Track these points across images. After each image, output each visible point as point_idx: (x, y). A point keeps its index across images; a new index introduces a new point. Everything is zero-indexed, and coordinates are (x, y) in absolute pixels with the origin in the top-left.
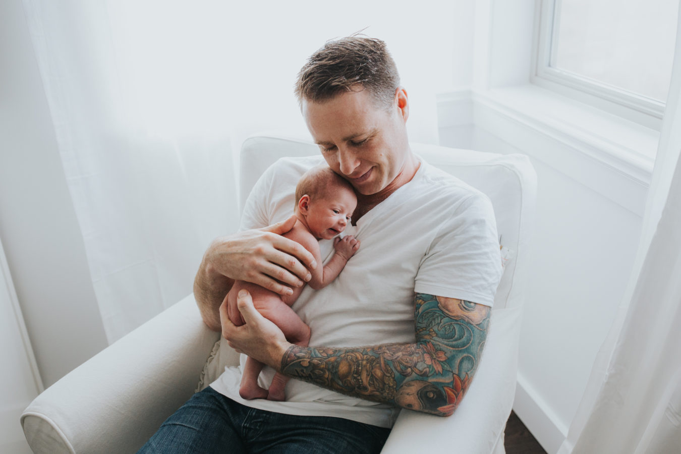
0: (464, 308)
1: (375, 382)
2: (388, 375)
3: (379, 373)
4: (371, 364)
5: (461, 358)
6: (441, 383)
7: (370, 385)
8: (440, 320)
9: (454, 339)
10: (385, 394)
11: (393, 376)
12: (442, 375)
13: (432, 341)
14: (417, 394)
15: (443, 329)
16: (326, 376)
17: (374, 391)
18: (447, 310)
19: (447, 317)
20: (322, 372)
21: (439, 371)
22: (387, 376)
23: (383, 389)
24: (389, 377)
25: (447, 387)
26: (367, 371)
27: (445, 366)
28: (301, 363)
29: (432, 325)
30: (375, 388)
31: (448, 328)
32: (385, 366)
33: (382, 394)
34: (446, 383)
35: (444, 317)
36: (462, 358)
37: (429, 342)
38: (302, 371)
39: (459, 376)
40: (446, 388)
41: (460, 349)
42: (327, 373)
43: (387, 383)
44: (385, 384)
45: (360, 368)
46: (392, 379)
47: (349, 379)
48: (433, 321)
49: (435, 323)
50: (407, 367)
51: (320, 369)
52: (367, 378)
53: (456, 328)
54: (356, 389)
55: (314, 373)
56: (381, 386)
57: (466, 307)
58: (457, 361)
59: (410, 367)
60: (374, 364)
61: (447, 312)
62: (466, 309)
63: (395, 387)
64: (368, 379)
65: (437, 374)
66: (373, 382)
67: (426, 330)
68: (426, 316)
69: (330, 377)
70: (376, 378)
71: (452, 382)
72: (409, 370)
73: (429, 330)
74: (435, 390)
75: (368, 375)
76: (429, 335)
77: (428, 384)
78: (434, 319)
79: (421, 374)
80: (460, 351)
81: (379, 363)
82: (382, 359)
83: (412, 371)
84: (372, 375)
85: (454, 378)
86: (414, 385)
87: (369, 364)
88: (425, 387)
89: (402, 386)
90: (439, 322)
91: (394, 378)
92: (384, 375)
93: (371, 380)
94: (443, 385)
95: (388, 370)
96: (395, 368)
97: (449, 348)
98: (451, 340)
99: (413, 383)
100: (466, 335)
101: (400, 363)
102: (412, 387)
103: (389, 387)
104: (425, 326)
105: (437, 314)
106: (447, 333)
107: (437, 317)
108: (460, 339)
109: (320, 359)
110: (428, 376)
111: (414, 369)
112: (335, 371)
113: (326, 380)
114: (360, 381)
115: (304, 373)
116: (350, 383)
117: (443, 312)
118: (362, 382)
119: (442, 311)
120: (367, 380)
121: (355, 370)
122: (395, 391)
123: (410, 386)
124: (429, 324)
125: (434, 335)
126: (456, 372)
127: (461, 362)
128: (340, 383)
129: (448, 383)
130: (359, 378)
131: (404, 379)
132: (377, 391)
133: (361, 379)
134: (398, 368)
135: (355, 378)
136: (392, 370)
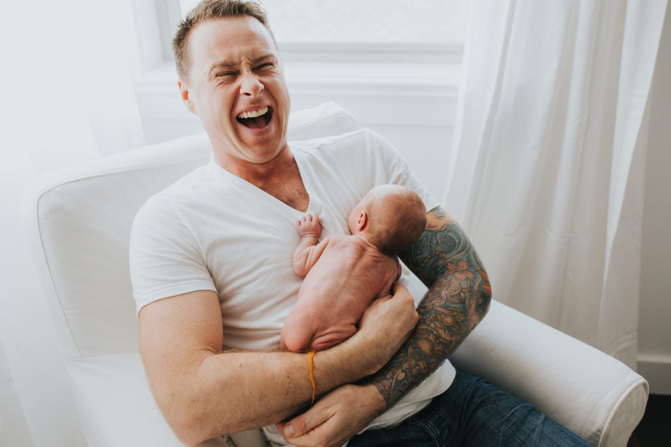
1: (453, 329)
2: (455, 313)
3: (449, 320)
4: (438, 321)
5: (472, 255)
6: (479, 285)
7: (451, 336)
8: (435, 239)
9: (457, 244)
10: (463, 332)
11: (459, 311)
12: (476, 278)
13: (447, 261)
14: (475, 310)
15: (444, 245)
16: (422, 367)
17: (457, 338)
18: (433, 227)
19: (438, 232)
20: (418, 368)
21: (472, 277)
22: (455, 316)
24: (457, 315)
25: (483, 285)
26: (441, 328)
27: (471, 269)
28: (399, 379)
29: (433, 248)
30: (456, 334)
31: (446, 240)
32: (448, 310)
34: (481, 283)
35: (436, 234)
37: (447, 265)
38: (405, 384)
39: (482, 270)
40: (483, 287)
42: (421, 363)
44: (459, 323)
45: (435, 332)
46: (460, 314)
47: (436, 349)
48: (432, 244)
49: (434, 244)
50: (459, 295)
51: (414, 368)
52: (445, 333)
53: (450, 235)
55: (412, 377)
56: (458, 327)
58: (473, 259)
59: (461, 292)
60: (439, 318)
61: (434, 229)
63: (465, 318)
64: (447, 332)
65: (474, 281)
66: (452, 331)
67: (432, 257)
68: (421, 244)
69: (425, 363)
70: (451, 326)
71: (482, 278)
72: (462, 294)
73: (435, 255)
75: (445, 330)
76: (440, 258)
77: (476, 293)
78: (431, 242)
79: (469, 289)
80: (468, 250)
81: (441, 314)
82: (439, 309)
83: (464, 293)
84: (447, 327)
85: (481, 274)
87: (437, 323)
88: (477, 298)
89: (468, 312)
90: (436, 241)
92: (454, 317)
93: (449, 331)
96: (455, 303)
97: (461, 254)
98: (456, 247)
99: (471, 302)
101: (452, 297)
102: (473, 306)
104: (428, 254)
105: (429, 236)
106: (449, 244)
107: (432, 238)
109: (404, 360)
110: (473, 287)
111: (464, 290)
112: (422, 356)
113: (425, 369)
114: (444, 341)
115: (407, 384)
116: (439, 351)
117: (432, 231)
119: (430, 231)
120: (447, 335)
121: (434, 337)
123: (471, 306)
124: (431, 249)
125: (444, 255)
126: (478, 268)
128: (434, 360)
129: (482, 281)
130: (442, 340)
131: (465, 304)
132: (459, 335)
133: (444, 339)
134: (457, 301)
135: (439, 343)
136: (454, 307)
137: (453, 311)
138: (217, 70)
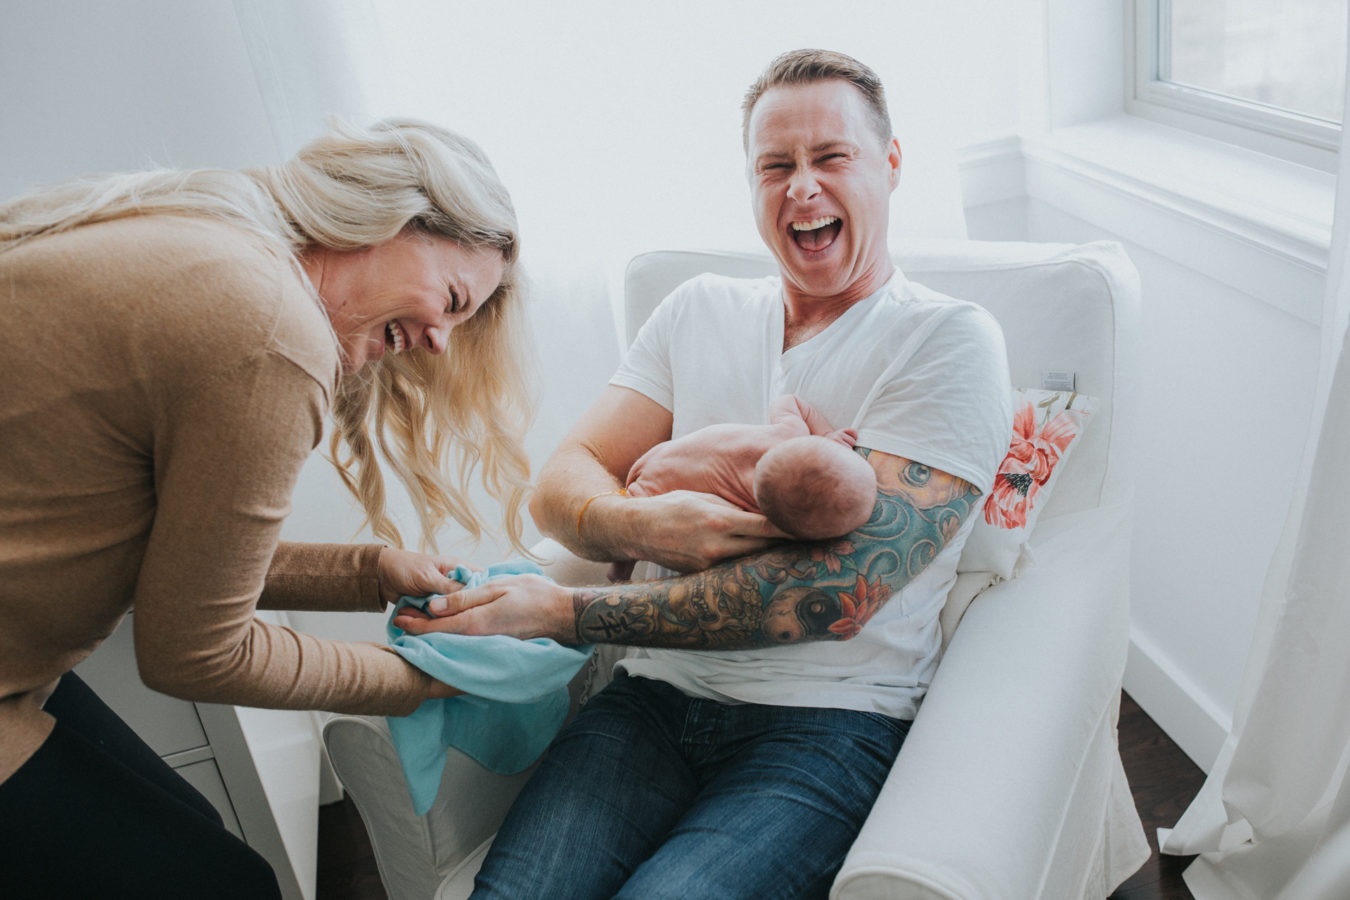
0: (907, 479)
1: (728, 603)
2: (749, 588)
3: (733, 588)
4: (719, 576)
5: (877, 554)
6: (835, 588)
7: (721, 609)
9: (878, 522)
10: (746, 621)
11: (756, 588)
12: (839, 576)
14: (796, 612)
16: (650, 612)
17: (728, 618)
20: (642, 608)
21: (834, 570)
22: (746, 590)
23: (742, 612)
24: (750, 590)
25: (844, 592)
26: (714, 589)
27: (848, 562)
28: (606, 600)
30: (729, 613)
32: (743, 575)
33: (741, 620)
34: (843, 588)
36: (881, 554)
38: (610, 615)
39: (866, 578)
40: (841, 595)
41: (881, 539)
42: (651, 606)
43: (747, 601)
44: (744, 603)
45: (702, 587)
46: (755, 594)
47: (687, 607)
50: (776, 569)
51: (637, 605)
52: (714, 599)
54: (700, 620)
55: (627, 614)
56: (738, 607)
57: (911, 480)
58: (871, 556)
59: (784, 569)
60: (724, 576)
62: (909, 482)
63: (760, 604)
64: (717, 600)
65: (830, 575)
66: (726, 603)
69: (657, 611)
70: (729, 597)
71: (853, 587)
72: (783, 573)
74: (823, 598)
75: (716, 595)
77: (812, 590)
79: (803, 576)
80: (881, 542)
81: (733, 572)
82: (738, 567)
83: (788, 574)
84: (723, 594)
85: (857, 579)
86: (790, 596)
87: (715, 578)
88: (808, 597)
89: (772, 601)
91: (756, 591)
92: (742, 589)
93: (723, 601)
94: (838, 590)
95: (747, 581)
96: (760, 575)
97: (863, 535)
98: (870, 524)
99: (788, 593)
100: (897, 520)
101: (767, 565)
102: (787, 600)
103: (752, 606)
108: (887, 524)
110: (813, 579)
111: (792, 571)
112: (662, 600)
113: (651, 621)
114: (705, 606)
115: (612, 617)
116: (690, 614)
118: (707, 607)
120: (714, 602)
121: (695, 591)
122: (761, 612)
123: (786, 598)
126: (864, 571)
127: (877, 558)
128: (674, 619)
129: (847, 588)
130: (702, 602)
131: (775, 588)
132: (734, 617)
133: (705, 603)
134: (765, 574)
135: (695, 604)
136: (754, 579)
137: (747, 582)
138: (763, 162)
